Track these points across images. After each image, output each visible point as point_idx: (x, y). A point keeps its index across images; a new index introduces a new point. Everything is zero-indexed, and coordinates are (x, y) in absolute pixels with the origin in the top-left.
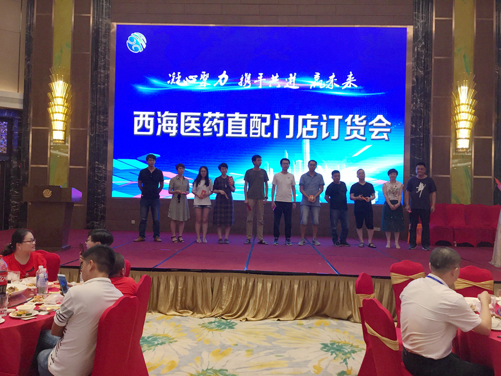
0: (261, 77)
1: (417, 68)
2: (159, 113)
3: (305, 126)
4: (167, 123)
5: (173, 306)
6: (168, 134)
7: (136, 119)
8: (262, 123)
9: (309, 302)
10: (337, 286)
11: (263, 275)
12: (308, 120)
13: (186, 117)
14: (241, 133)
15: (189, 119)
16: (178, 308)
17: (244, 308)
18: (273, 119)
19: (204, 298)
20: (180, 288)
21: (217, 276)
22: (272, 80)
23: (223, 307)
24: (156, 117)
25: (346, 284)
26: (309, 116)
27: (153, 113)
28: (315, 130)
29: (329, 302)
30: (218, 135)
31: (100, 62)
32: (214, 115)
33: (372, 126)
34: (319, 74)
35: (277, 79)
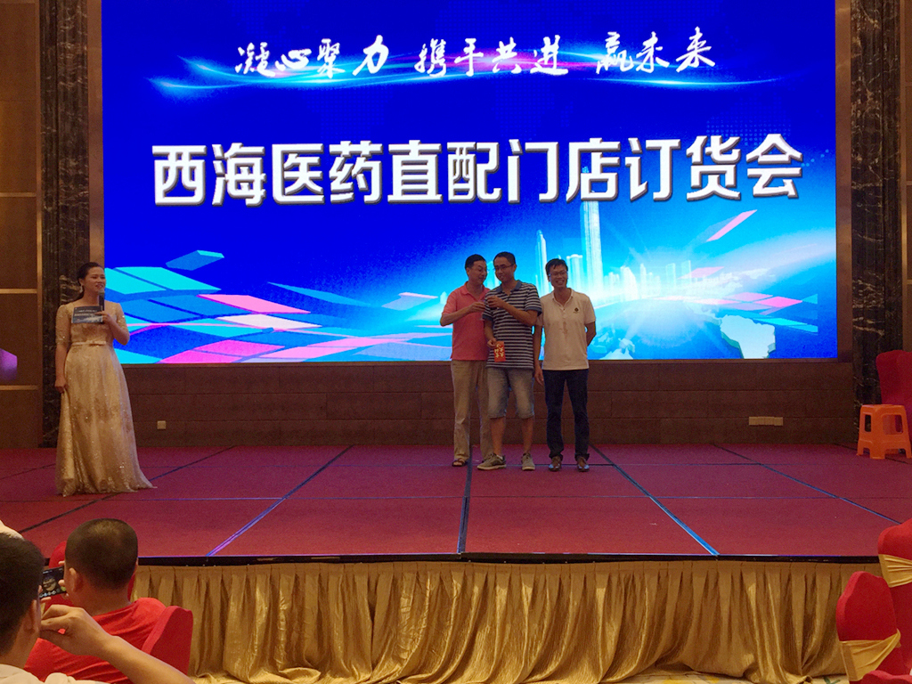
0: (472, 47)
1: (862, 14)
2: (217, 149)
3: (586, 168)
4: (238, 171)
5: (267, 659)
6: (242, 200)
7: (159, 165)
8: (478, 165)
9: (638, 634)
10: (711, 586)
11: (510, 565)
12: (593, 154)
13: (285, 156)
14: (425, 192)
15: (292, 159)
16: (280, 662)
17: (460, 656)
18: (505, 152)
19: (350, 632)
20: (283, 607)
21: (385, 573)
22: (499, 54)
23: (404, 656)
24: (209, 158)
25: (737, 580)
26: (595, 143)
27: (201, 149)
28: (611, 178)
29: (692, 632)
30: (367, 198)
31: (61, 22)
32: (355, 148)
33: (755, 163)
34: (618, 36)
35: (513, 50)
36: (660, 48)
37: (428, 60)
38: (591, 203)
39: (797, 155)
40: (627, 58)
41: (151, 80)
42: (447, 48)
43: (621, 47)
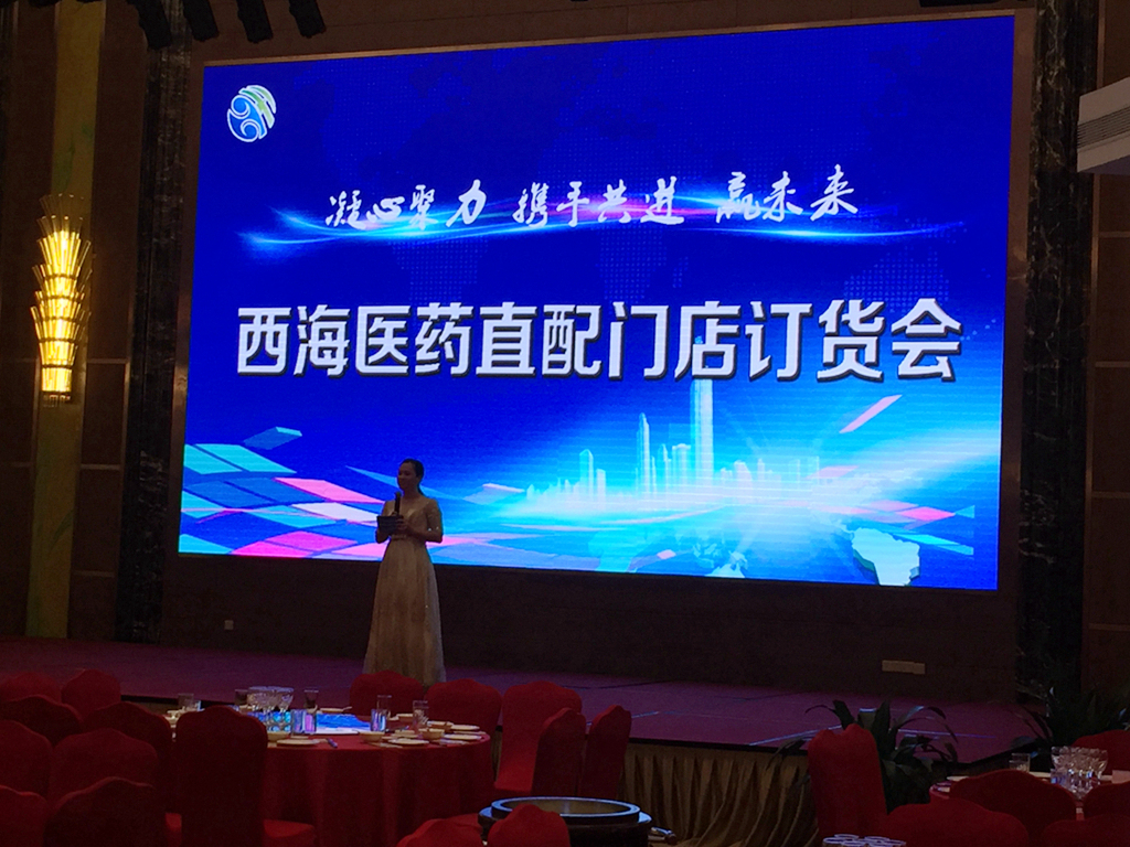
0: (577, 192)
1: (1043, 146)
2: (302, 310)
3: (699, 339)
4: (322, 337)
6: (326, 368)
7: (244, 329)
14: (516, 364)
15: (378, 323)
24: (293, 321)
26: (711, 307)
27: (286, 311)
28: (729, 350)
30: (454, 370)
31: (158, 174)
32: (444, 311)
33: (901, 334)
34: (744, 177)
35: (623, 195)
36: (792, 192)
37: (528, 209)
38: (704, 381)
39: (956, 325)
40: (754, 204)
41: (242, 235)
42: (549, 193)
43: (746, 191)
